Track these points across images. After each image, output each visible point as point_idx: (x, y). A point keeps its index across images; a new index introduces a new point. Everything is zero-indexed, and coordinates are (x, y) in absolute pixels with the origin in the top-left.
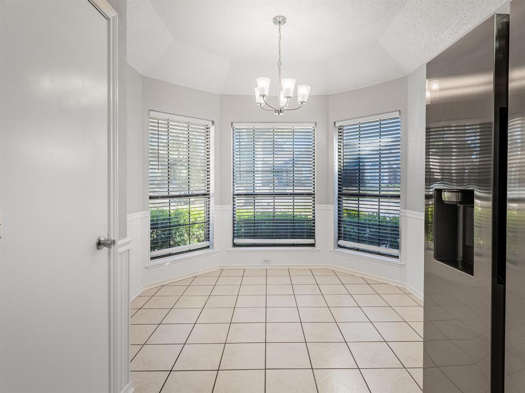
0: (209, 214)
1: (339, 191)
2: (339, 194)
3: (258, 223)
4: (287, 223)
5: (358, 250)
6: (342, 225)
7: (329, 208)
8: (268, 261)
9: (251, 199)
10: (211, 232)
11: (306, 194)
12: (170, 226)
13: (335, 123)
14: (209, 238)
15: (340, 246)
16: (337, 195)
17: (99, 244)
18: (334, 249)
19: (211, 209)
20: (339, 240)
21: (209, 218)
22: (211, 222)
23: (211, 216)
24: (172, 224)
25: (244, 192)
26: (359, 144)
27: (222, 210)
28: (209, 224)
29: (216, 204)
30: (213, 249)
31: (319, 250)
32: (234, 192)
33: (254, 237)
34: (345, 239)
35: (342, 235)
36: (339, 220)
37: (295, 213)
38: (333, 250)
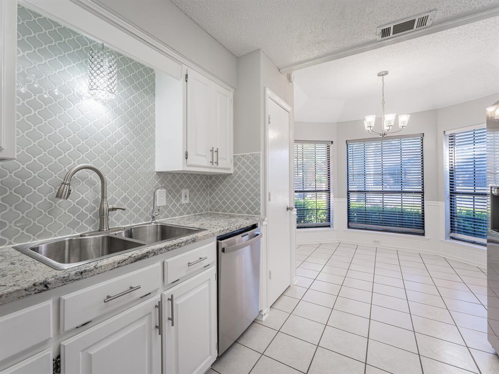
0: (329, 204)
1: (451, 190)
2: (451, 193)
3: (369, 213)
4: (396, 214)
5: (474, 243)
6: (455, 220)
7: (439, 204)
8: (378, 242)
9: (363, 195)
10: (331, 216)
11: (414, 192)
12: (304, 210)
13: (445, 132)
14: (330, 220)
15: (452, 238)
16: (448, 193)
17: (288, 209)
18: (446, 239)
19: (331, 200)
20: (451, 232)
21: (329, 206)
22: (331, 209)
23: (331, 205)
24: (305, 208)
25: (357, 189)
26: (474, 148)
27: (339, 202)
28: (330, 211)
29: (334, 197)
30: (333, 228)
31: (429, 239)
32: (348, 189)
33: (366, 223)
34: (459, 232)
35: (456, 229)
36: (451, 215)
37: (403, 207)
38: (444, 240)
